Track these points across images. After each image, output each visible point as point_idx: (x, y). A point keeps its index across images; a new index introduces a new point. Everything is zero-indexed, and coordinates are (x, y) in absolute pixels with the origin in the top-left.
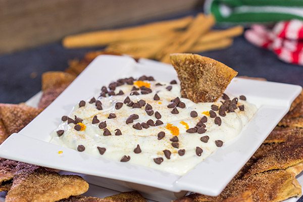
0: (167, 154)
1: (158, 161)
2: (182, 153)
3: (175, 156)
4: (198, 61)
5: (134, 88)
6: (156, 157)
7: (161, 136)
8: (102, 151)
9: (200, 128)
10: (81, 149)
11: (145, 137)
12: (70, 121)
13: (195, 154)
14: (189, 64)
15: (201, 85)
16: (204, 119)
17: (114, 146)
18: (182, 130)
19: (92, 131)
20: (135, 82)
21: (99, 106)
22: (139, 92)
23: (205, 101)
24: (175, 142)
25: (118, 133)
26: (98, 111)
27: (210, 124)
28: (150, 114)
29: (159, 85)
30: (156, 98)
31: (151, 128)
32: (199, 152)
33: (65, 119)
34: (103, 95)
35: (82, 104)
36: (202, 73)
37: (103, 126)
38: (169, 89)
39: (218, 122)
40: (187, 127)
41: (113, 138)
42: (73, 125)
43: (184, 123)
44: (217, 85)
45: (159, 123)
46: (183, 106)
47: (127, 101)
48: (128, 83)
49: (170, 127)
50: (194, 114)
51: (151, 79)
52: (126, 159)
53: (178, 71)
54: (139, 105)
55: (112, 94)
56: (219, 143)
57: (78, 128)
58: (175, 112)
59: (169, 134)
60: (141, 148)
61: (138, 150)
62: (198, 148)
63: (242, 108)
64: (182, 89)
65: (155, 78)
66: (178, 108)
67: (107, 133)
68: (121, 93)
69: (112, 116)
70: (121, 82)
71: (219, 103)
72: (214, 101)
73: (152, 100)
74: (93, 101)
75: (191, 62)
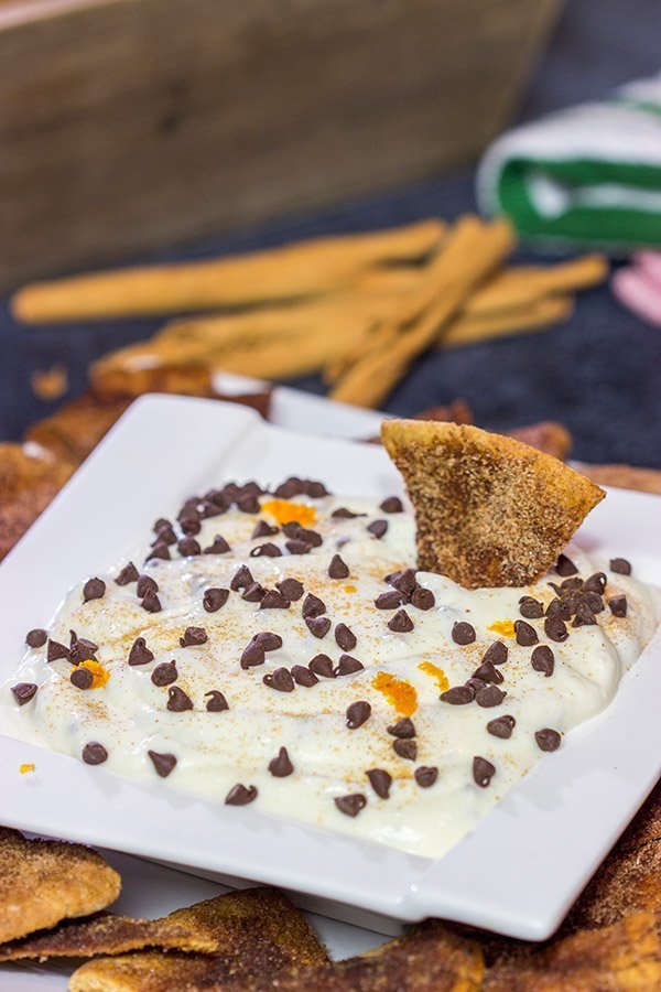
0: (381, 781)
1: (352, 805)
2: (427, 777)
3: (405, 790)
4: (474, 450)
5: (265, 530)
6: (343, 791)
7: (359, 715)
8: (164, 764)
9: (483, 687)
10: (95, 755)
11: (303, 717)
12: (56, 652)
13: (470, 779)
14: (446, 455)
15: (486, 527)
16: (498, 653)
17: (202, 748)
18: (428, 693)
19: (130, 690)
20: (263, 501)
21: (150, 598)
22: (280, 541)
23: (499, 583)
24: (404, 738)
25: (217, 703)
26: (146, 617)
27: (517, 670)
28: (319, 630)
29: (342, 514)
30: (339, 570)
31: (325, 684)
32: (483, 772)
33: (36, 639)
34: (160, 553)
35: (94, 590)
36: (488, 485)
37: (165, 675)
38: (379, 530)
39: (544, 662)
40: (444, 683)
41: (200, 722)
42: (66, 668)
43: (431, 669)
44: (537, 531)
45: (350, 667)
46: (426, 601)
47: (243, 579)
48: (243, 508)
49: (386, 683)
50: (464, 634)
51: (316, 490)
52: (243, 796)
53: (408, 474)
54: (283, 596)
55: (191, 549)
56: (548, 740)
57: (83, 681)
58: (402, 625)
59: (385, 710)
60: (294, 756)
61: (282, 767)
62: (478, 760)
63: (620, 608)
64: (420, 535)
65: (329, 487)
66: (411, 611)
67: (180, 703)
68: (220, 547)
69: (193, 638)
70: (218, 503)
71: (544, 591)
72: (528, 582)
73: (324, 577)
74: (128, 575)
75: (453, 449)
